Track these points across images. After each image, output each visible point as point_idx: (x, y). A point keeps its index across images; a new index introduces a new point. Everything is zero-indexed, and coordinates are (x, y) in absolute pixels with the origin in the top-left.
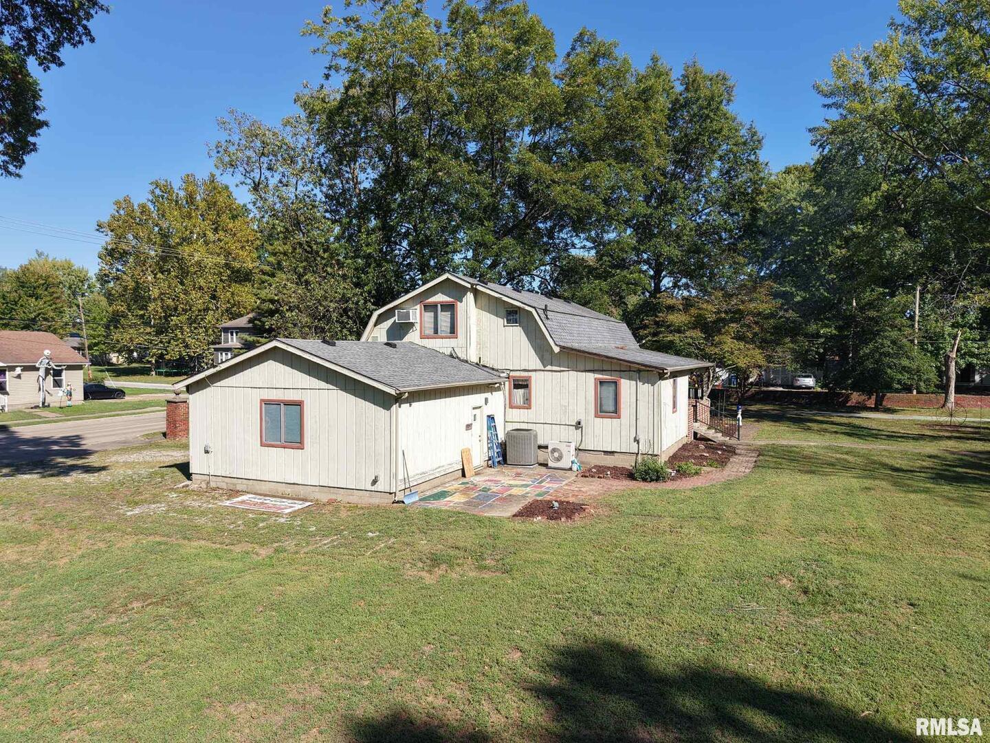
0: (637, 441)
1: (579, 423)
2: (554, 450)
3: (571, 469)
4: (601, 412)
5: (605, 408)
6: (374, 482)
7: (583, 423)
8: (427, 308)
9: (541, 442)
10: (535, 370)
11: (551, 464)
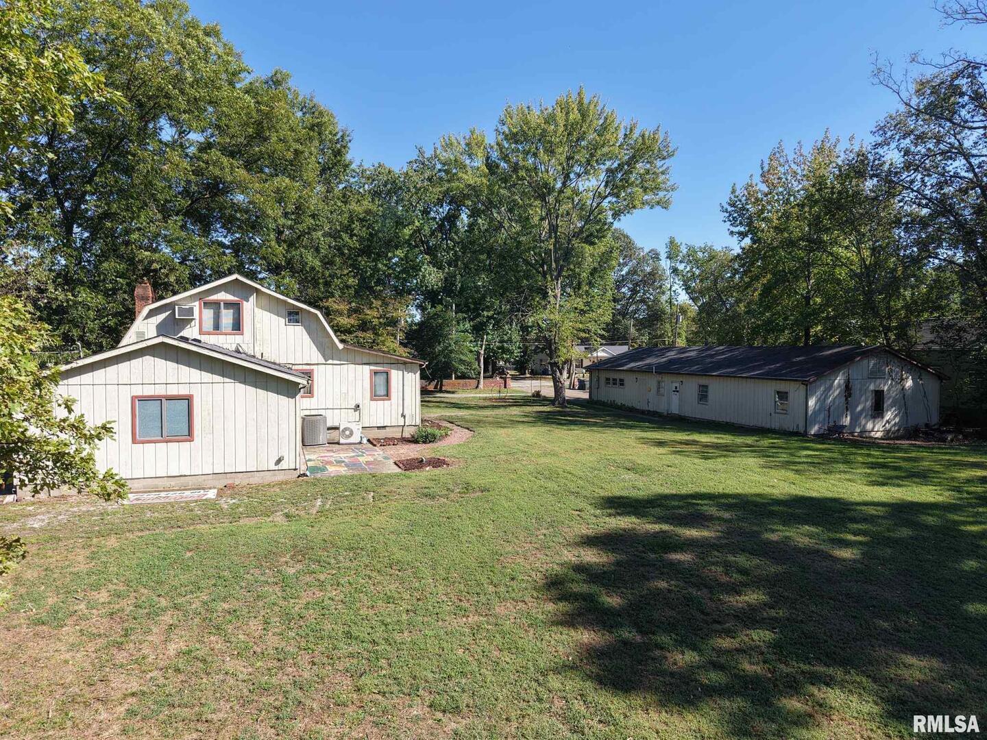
0: (403, 416)
1: (358, 406)
2: (346, 429)
3: (360, 443)
4: (375, 396)
5: (378, 393)
6: (279, 461)
7: (361, 406)
8: (207, 305)
9: (329, 424)
10: (318, 364)
11: (342, 441)
